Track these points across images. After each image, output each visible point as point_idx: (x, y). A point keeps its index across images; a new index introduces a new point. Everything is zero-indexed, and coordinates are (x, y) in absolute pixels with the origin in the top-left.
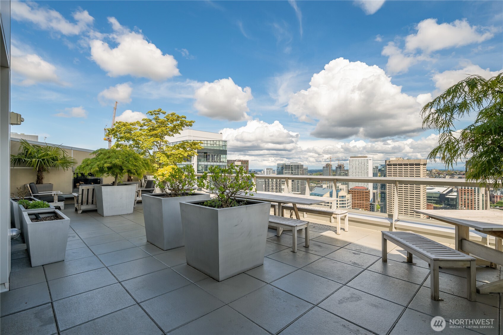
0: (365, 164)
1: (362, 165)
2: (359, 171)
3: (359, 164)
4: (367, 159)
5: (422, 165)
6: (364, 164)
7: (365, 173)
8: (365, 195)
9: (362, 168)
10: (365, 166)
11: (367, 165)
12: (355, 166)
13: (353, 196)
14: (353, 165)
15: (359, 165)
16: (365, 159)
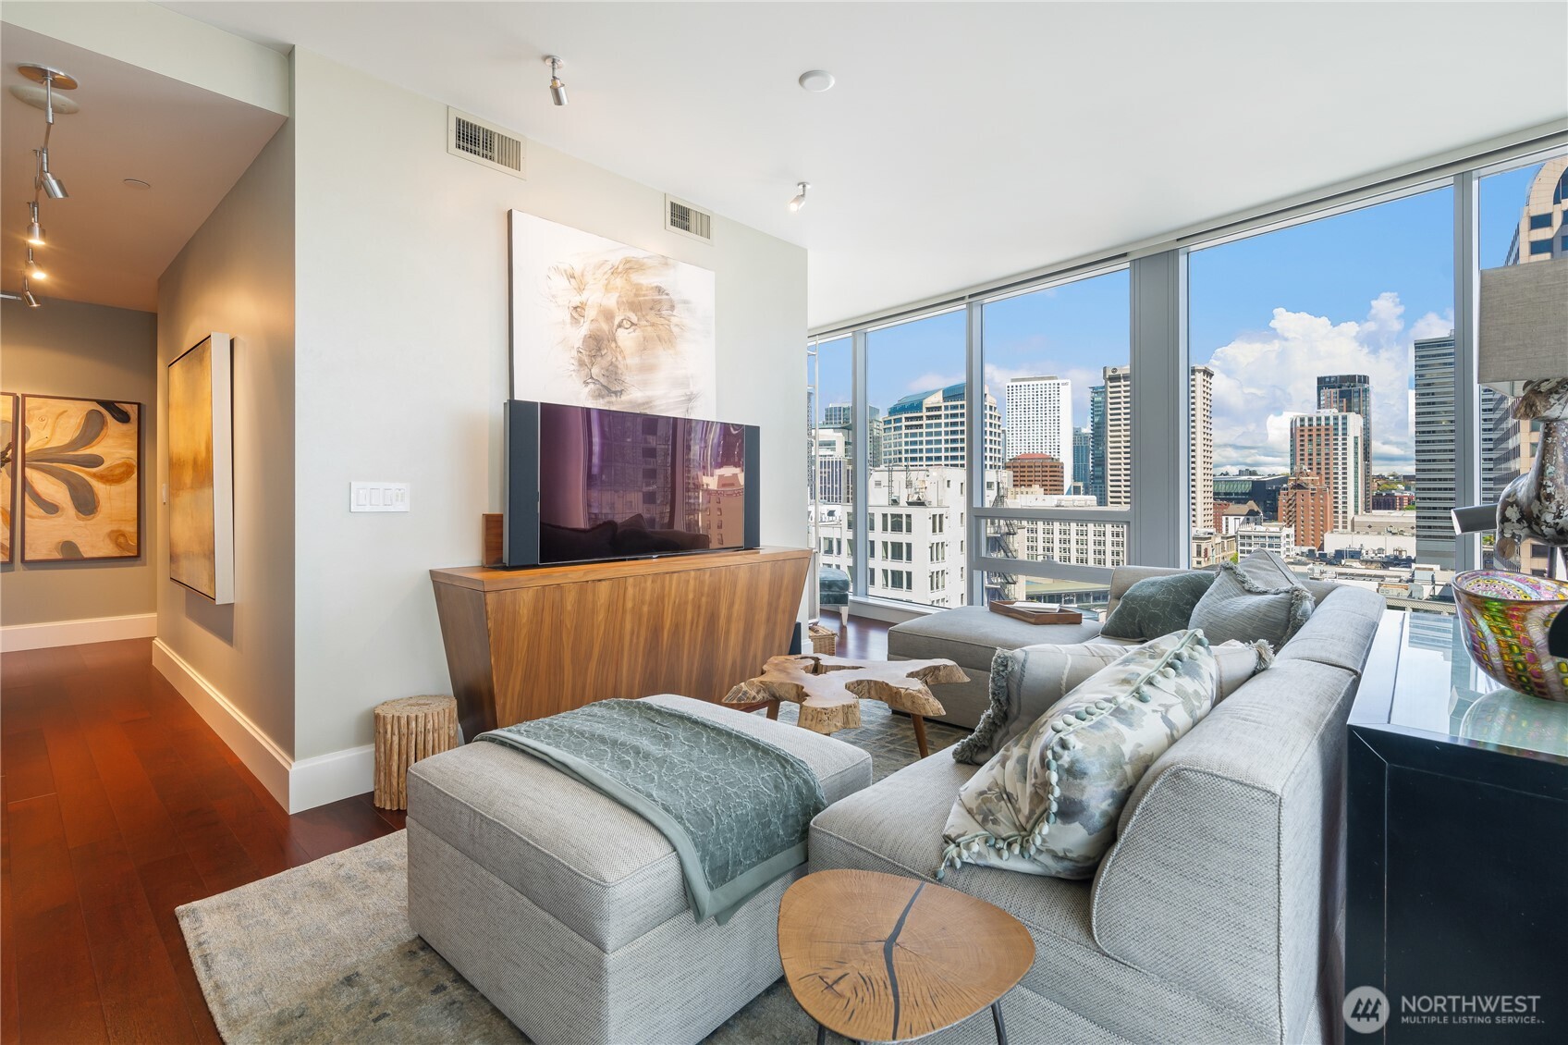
0: (1052, 396)
1: (1044, 399)
2: (1035, 416)
3: (1035, 397)
4: (1056, 381)
5: (1199, 371)
6: (1048, 396)
7: (1052, 422)
8: (1048, 474)
9: (1044, 409)
10: (1052, 402)
12: (1023, 404)
13: (1018, 474)
14: (1018, 401)
15: (1035, 400)
16: (1052, 382)
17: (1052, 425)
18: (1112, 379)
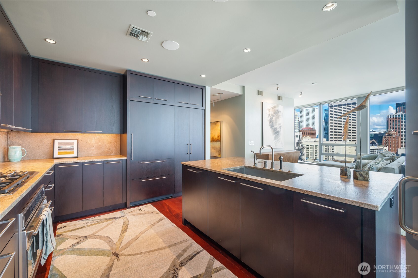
0: (313, 112)
1: (310, 113)
2: (308, 117)
3: (308, 112)
4: (314, 108)
6: (312, 112)
8: (312, 133)
9: (310, 115)
11: (314, 113)
12: (305, 114)
13: (303, 133)
14: (303, 114)
15: (308, 113)
17: (313, 120)
18: (330, 107)
